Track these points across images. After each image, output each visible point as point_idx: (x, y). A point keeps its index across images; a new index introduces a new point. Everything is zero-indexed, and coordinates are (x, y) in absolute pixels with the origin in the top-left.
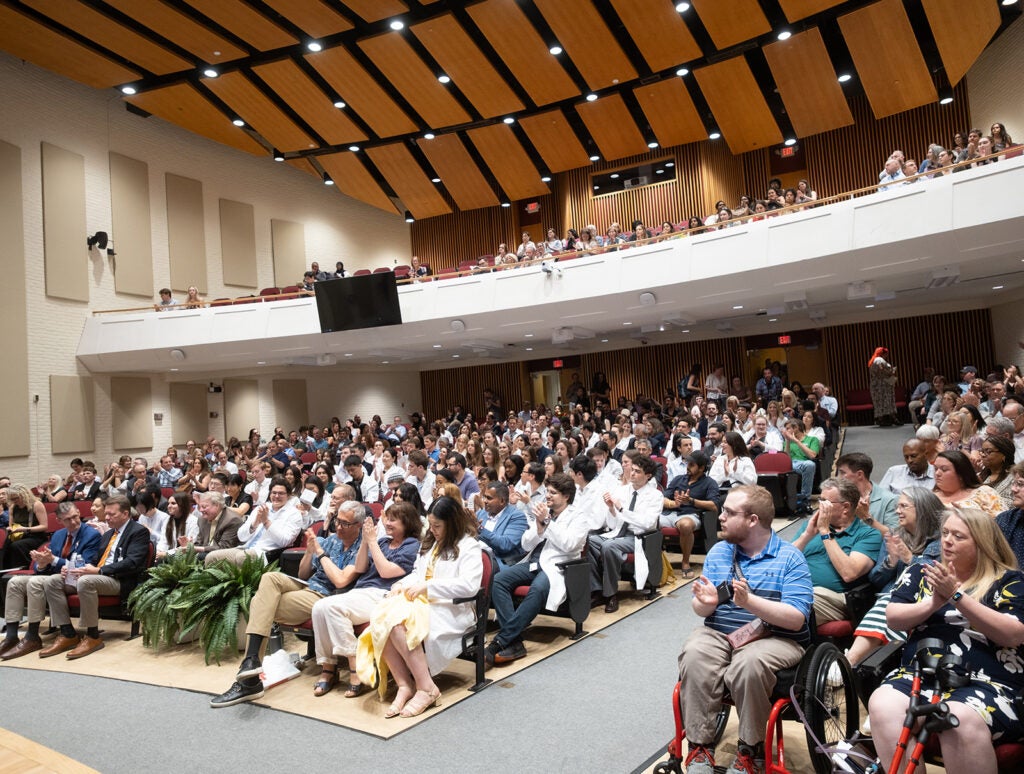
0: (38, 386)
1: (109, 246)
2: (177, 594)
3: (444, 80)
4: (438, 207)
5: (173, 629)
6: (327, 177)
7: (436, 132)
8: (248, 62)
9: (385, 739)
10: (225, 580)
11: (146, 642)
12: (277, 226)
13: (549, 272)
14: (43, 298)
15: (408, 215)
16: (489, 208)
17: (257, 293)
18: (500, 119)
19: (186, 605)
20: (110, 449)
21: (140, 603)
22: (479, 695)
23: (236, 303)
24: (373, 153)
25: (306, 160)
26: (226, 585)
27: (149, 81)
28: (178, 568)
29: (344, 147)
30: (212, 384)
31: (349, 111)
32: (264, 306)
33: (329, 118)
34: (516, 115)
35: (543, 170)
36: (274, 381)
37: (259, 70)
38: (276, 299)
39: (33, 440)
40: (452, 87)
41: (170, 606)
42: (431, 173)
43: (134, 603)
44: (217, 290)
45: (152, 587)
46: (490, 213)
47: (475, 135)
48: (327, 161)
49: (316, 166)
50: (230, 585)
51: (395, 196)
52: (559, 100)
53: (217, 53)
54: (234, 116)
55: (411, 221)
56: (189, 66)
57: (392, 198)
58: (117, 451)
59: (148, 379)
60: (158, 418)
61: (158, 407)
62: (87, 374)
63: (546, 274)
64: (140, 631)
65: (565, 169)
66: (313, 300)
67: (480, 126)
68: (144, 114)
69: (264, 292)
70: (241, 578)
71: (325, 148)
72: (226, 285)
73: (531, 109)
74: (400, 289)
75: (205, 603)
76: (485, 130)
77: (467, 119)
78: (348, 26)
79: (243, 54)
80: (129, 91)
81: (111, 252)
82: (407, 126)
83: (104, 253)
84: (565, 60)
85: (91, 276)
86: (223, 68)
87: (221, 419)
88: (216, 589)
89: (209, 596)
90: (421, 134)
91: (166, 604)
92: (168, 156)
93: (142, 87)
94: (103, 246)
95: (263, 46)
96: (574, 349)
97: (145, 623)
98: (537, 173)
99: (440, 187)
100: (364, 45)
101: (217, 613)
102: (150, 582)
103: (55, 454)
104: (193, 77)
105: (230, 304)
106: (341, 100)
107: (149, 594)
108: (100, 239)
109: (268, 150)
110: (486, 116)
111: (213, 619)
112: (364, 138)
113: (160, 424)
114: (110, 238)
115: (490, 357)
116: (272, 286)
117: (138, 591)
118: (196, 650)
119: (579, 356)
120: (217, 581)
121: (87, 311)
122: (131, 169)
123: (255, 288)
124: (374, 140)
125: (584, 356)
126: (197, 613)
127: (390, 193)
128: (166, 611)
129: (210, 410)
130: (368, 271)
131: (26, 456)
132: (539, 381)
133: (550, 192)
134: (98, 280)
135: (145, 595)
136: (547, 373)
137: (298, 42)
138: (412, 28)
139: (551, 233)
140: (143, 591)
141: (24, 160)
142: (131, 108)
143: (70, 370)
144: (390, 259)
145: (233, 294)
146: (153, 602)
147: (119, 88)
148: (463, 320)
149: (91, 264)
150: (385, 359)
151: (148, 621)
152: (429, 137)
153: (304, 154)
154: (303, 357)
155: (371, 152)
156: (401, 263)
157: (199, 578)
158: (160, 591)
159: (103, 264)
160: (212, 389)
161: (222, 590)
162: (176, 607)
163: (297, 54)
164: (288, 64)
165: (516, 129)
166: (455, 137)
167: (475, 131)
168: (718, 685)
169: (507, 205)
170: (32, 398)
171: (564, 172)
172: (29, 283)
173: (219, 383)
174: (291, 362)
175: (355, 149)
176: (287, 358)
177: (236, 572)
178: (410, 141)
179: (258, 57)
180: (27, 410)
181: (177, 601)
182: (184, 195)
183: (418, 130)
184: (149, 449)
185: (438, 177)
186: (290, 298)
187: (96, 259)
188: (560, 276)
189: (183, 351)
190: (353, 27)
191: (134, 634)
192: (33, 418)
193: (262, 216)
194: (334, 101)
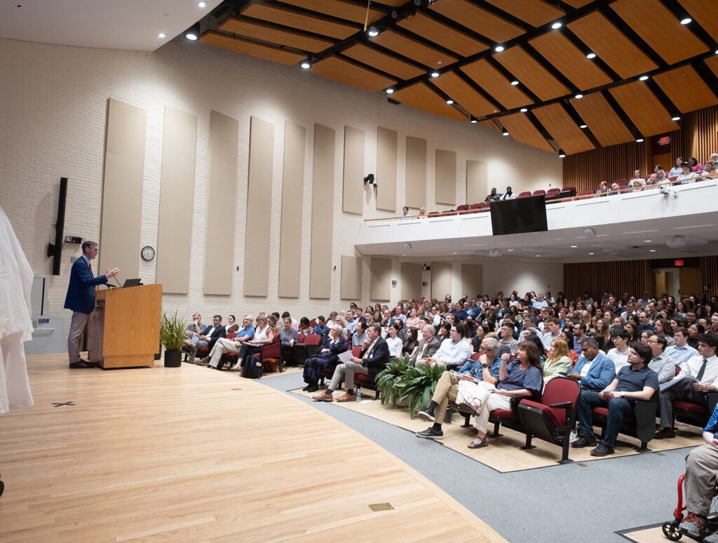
0: (336, 261)
1: (375, 182)
2: (399, 379)
3: (591, 56)
4: (586, 145)
5: (396, 397)
6: (505, 131)
7: (584, 93)
8: (457, 65)
9: (501, 472)
10: (424, 375)
11: (383, 403)
12: (470, 165)
13: (666, 194)
14: (341, 212)
15: (561, 152)
16: (626, 144)
17: (455, 208)
18: (636, 78)
19: (403, 385)
20: (368, 299)
21: (381, 380)
22: (562, 466)
23: (442, 215)
24: (537, 112)
25: (490, 120)
26: (424, 377)
27: (400, 84)
28: (400, 365)
29: (517, 110)
30: (425, 265)
31: (521, 86)
32: (458, 217)
33: (508, 93)
34: (649, 74)
35: (674, 111)
36: (462, 265)
37: (464, 69)
38: (467, 213)
39: (332, 291)
40: (597, 61)
41: (395, 384)
42: (579, 121)
43: (378, 380)
44: (431, 207)
45: (387, 373)
46: (627, 146)
47: (616, 92)
48: (504, 120)
49: (498, 124)
50: (426, 378)
51: (552, 139)
52: (688, 57)
53: (440, 63)
54: (447, 98)
55: (563, 156)
56: (423, 72)
57: (550, 141)
58: (373, 301)
59: (390, 260)
60: (394, 283)
61: (394, 277)
62: (360, 255)
63: (663, 195)
64: (380, 397)
65: (693, 110)
66: (489, 214)
67: (620, 85)
68: (396, 103)
69: (460, 208)
70: (432, 375)
71: (504, 111)
72: (437, 203)
73: (663, 67)
74: (547, 207)
75: (413, 386)
76: (624, 87)
77: (609, 80)
78: (522, 32)
79: (454, 61)
80: (390, 91)
81: (375, 186)
82: (562, 91)
83: (372, 186)
84: (694, 27)
85: (364, 199)
86: (442, 71)
87: (429, 286)
88: (419, 379)
89: (415, 382)
90: (573, 95)
91: (393, 383)
92: (408, 126)
93: (396, 88)
94: (371, 182)
95: (466, 54)
96: (693, 252)
97: (382, 391)
98: (669, 115)
99: (586, 131)
100: (534, 43)
101: (418, 392)
102: (386, 370)
103: (342, 299)
104: (425, 79)
105: (439, 216)
106: (516, 80)
107: (386, 376)
108: (370, 178)
109: (467, 117)
110: (624, 77)
111: (416, 395)
112: (530, 102)
113: (395, 287)
114: (375, 177)
115: (618, 255)
116: (464, 204)
117: (380, 374)
118: (406, 411)
119: (698, 258)
120: (419, 375)
121: (360, 220)
122: (388, 136)
123: (454, 205)
124: (538, 103)
125: (703, 258)
126: (409, 390)
127: (547, 136)
128: (393, 386)
129: (423, 281)
130: (529, 193)
131: (328, 299)
132: (661, 276)
133: (679, 128)
134: (368, 202)
135: (383, 377)
136: (669, 270)
137: (489, 48)
138: (567, 26)
139: (679, 161)
140: (383, 375)
141: (336, 137)
142: (391, 100)
143: (351, 253)
144: (547, 184)
145: (441, 209)
146: (387, 381)
147: (385, 90)
148: (594, 229)
149: (365, 192)
150: (538, 253)
151: (384, 391)
152: (579, 97)
153: (490, 117)
154: (482, 251)
155: (536, 112)
156: (554, 187)
157: (410, 372)
158: (391, 376)
159: (371, 193)
160: (425, 268)
161: (422, 380)
162: (398, 385)
163: (488, 56)
164: (483, 62)
165: (650, 83)
166: (599, 95)
167: (615, 89)
168: (712, 480)
169: (641, 140)
170: (333, 267)
171: (693, 113)
172: (335, 204)
173: (429, 265)
174: (473, 253)
175: (524, 110)
176: (470, 251)
177: (430, 372)
178: (565, 102)
179: (464, 61)
180: (331, 274)
181: (399, 383)
182: (416, 148)
183: (571, 93)
184: (388, 301)
185: (585, 124)
186: (475, 212)
187: (367, 189)
188: (676, 197)
189: (410, 244)
190: (525, 32)
191: (377, 398)
192: (333, 279)
193: (461, 159)
194: (511, 81)
